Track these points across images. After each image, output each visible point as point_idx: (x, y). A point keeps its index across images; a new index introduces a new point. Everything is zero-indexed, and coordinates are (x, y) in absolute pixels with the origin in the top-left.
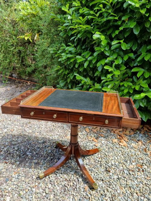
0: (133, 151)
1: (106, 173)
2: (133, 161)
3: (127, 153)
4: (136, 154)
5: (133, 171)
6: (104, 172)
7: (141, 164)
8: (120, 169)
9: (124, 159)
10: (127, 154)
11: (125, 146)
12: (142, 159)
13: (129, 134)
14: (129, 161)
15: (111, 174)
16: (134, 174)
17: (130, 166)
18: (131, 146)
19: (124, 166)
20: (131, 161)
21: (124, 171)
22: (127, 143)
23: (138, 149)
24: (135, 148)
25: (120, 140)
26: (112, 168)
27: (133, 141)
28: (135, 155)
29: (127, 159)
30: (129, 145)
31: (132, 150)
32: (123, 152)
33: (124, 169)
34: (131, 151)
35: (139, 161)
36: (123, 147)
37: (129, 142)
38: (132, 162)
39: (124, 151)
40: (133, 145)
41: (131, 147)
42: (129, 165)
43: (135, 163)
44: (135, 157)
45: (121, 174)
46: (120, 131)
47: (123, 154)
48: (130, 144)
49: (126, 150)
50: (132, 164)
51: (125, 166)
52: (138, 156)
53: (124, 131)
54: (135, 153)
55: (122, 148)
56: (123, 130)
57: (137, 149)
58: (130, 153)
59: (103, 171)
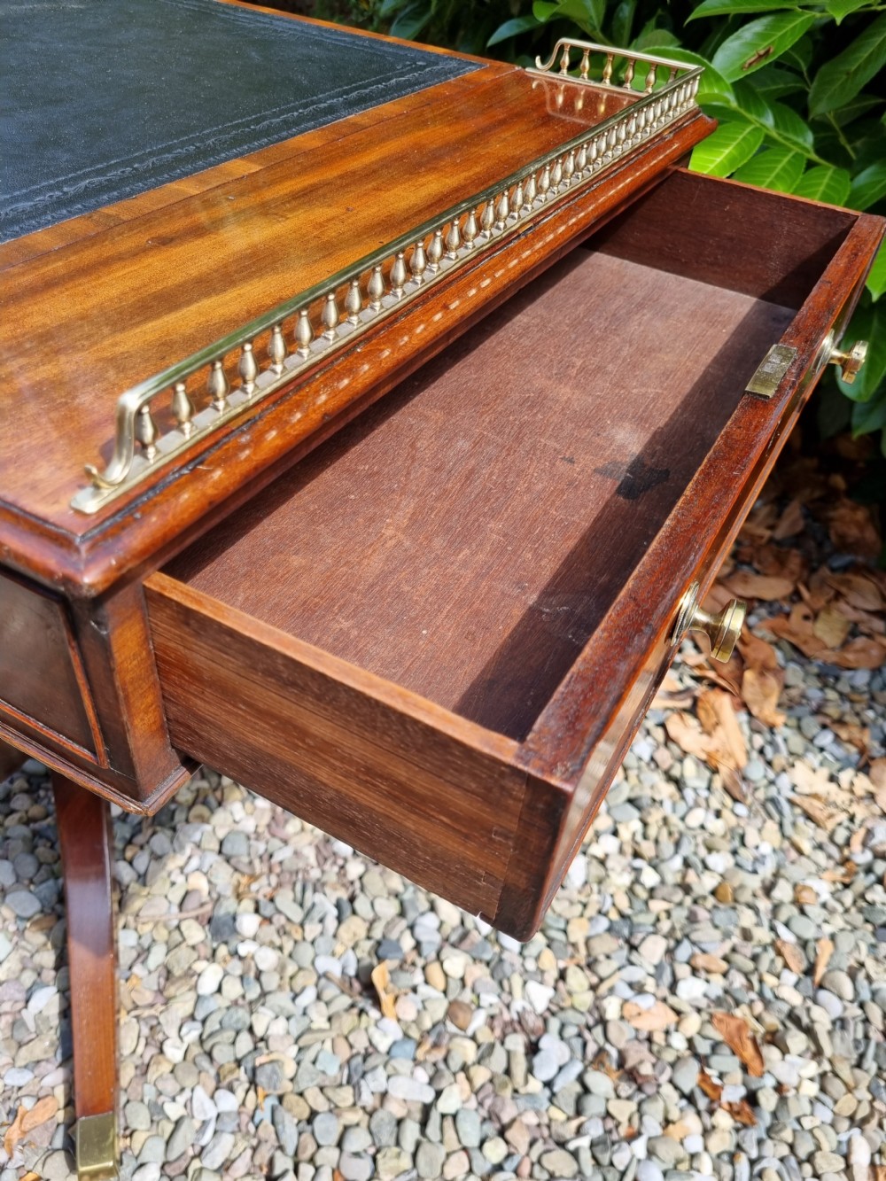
0: (764, 840)
1: (345, 1001)
2: (700, 961)
3: (686, 849)
4: (783, 892)
5: (632, 1075)
6: (331, 992)
7: (772, 1020)
8: (518, 1005)
9: (623, 903)
10: (687, 864)
11: (715, 771)
12: (810, 971)
13: (832, 657)
14: (654, 949)
15: (386, 1034)
16: (623, 1110)
17: (646, 1002)
18: (784, 781)
19: (578, 980)
20: (684, 951)
21: (549, 1043)
22: (759, 741)
23: (840, 838)
24: (809, 817)
25: (700, 690)
26: (434, 970)
27: (826, 739)
28: (768, 890)
29: (645, 920)
30: (757, 771)
31: (772, 826)
32: (652, 832)
33: (554, 1024)
34: (742, 838)
35: (770, 980)
36: (689, 770)
37: (782, 732)
38: (683, 971)
39: (674, 819)
40: (808, 777)
41: (773, 791)
42: (638, 988)
43: (717, 985)
44: (747, 918)
45: (481, 1075)
46: (761, 601)
47: (647, 848)
48: (780, 760)
49: (696, 817)
50: (673, 988)
51: (593, 988)
52: (788, 911)
53: (799, 610)
54: (776, 875)
55: (678, 783)
56: (796, 597)
57: (822, 836)
58: (721, 861)
59: (325, 975)
